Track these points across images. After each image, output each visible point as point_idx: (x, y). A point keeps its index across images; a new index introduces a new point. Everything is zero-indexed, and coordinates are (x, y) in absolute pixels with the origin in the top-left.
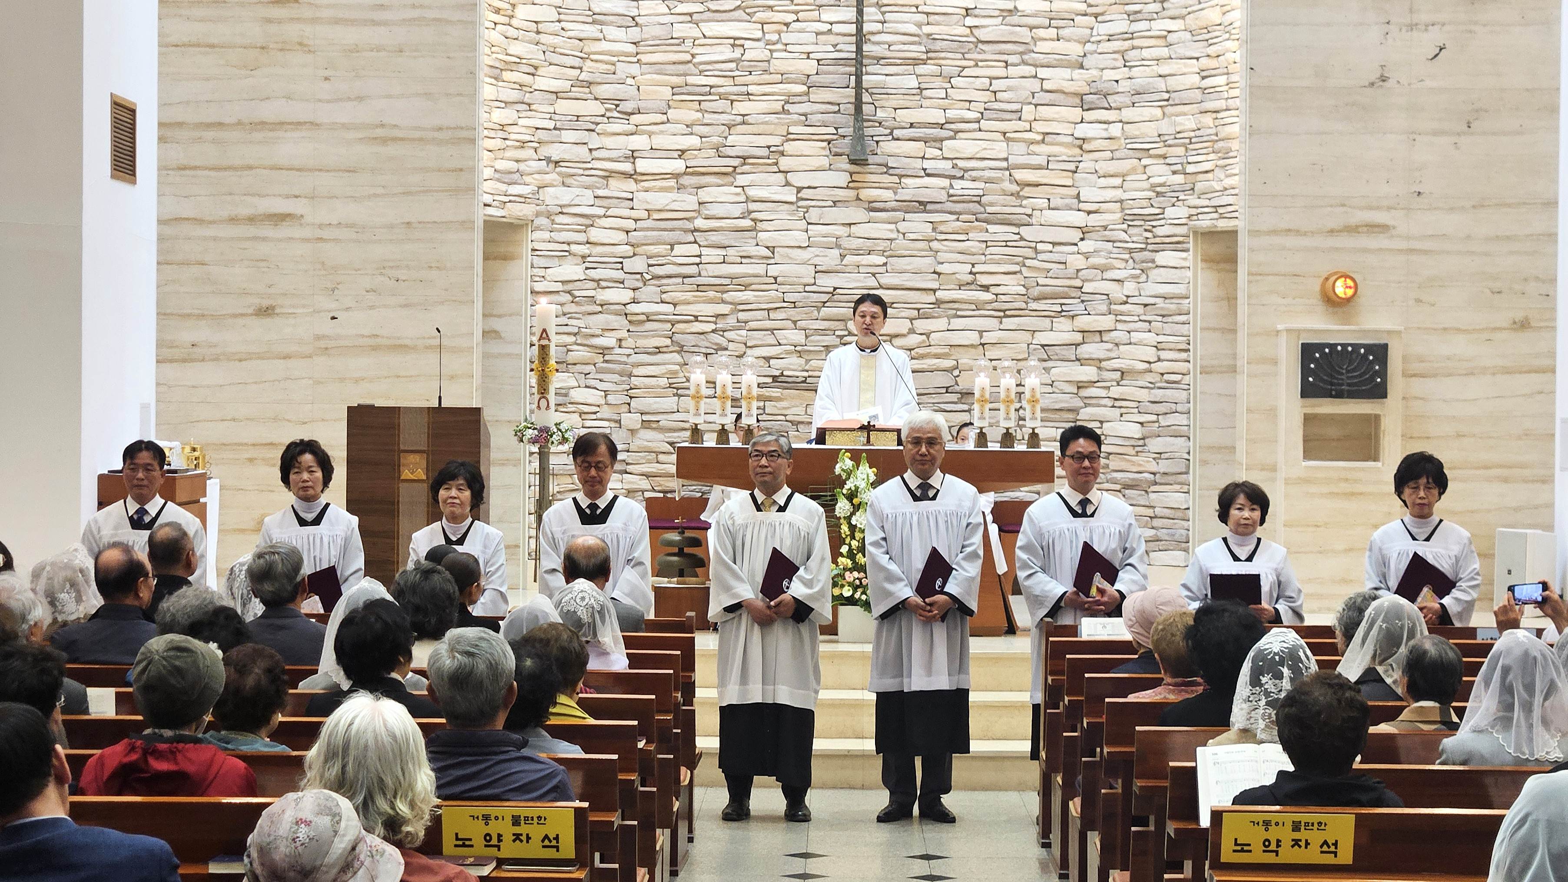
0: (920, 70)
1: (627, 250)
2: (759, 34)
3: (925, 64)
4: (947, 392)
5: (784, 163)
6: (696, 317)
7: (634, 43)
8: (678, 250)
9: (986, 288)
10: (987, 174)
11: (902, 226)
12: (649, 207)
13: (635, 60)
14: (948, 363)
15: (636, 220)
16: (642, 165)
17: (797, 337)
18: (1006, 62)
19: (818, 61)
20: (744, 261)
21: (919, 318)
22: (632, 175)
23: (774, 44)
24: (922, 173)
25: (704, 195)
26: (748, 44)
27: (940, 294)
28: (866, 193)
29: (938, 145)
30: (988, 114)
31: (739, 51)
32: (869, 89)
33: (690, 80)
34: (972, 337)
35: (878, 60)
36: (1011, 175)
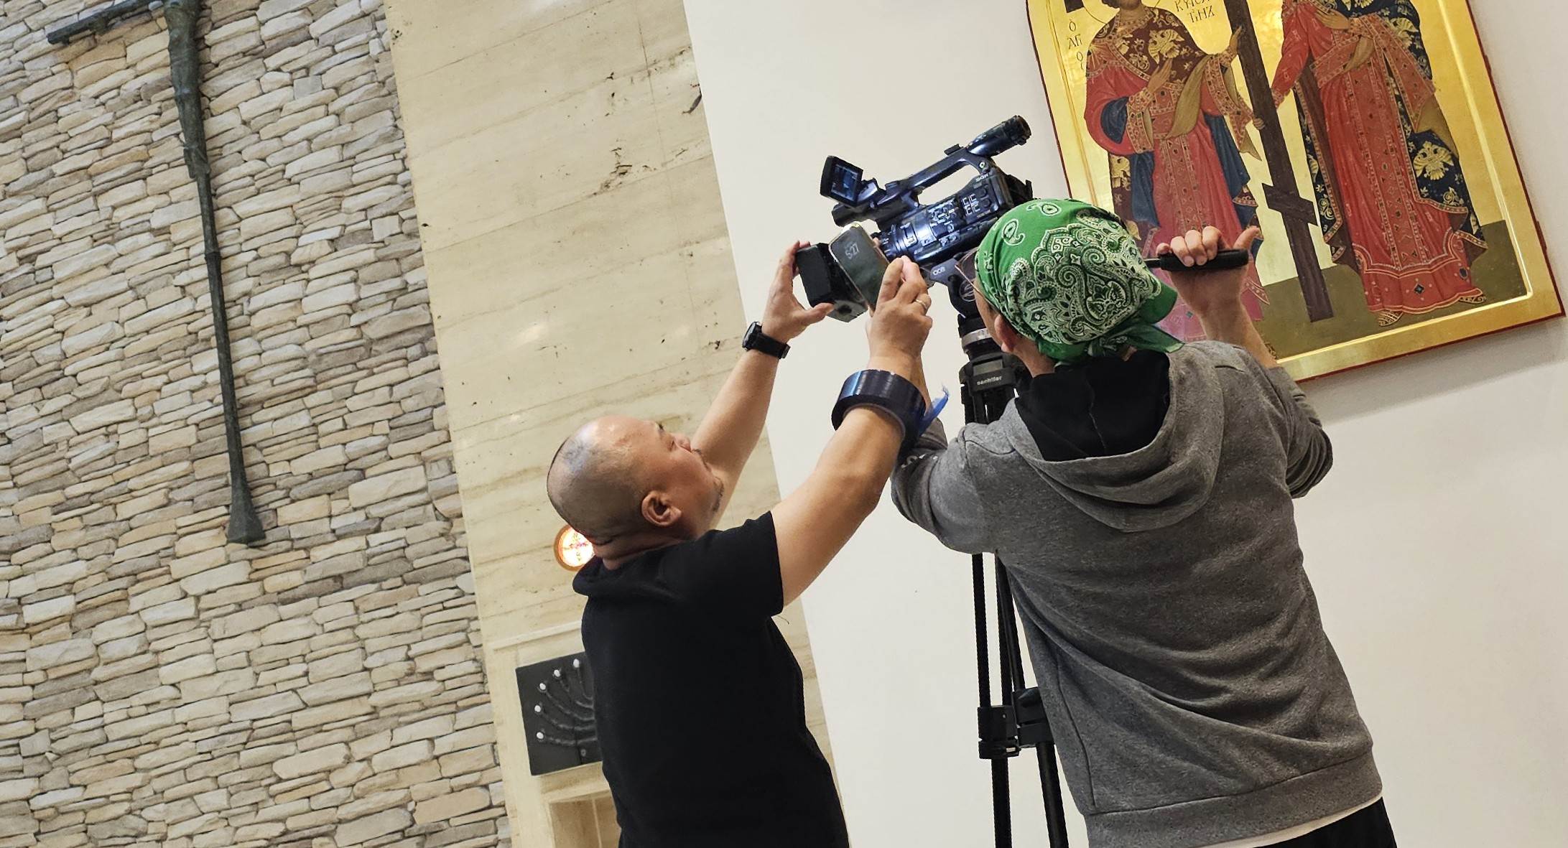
0: (311, 400)
1: (27, 727)
2: (129, 413)
3: (316, 391)
4: (404, 837)
5: (177, 567)
6: (107, 797)
7: (8, 464)
8: (81, 712)
9: (428, 676)
10: (406, 516)
11: (319, 615)
12: (44, 665)
13: (10, 484)
14: (398, 796)
15: (33, 686)
16: (32, 613)
17: (217, 799)
18: (406, 359)
19: (197, 425)
20: (151, 710)
21: (357, 739)
22: (23, 629)
23: (150, 419)
24: (330, 537)
25: (100, 634)
26: (122, 428)
27: (375, 699)
28: (273, 583)
29: (342, 494)
30: (396, 434)
31: (114, 438)
32: (254, 445)
33: (71, 491)
34: (421, 751)
35: (261, 404)
36: (436, 509)
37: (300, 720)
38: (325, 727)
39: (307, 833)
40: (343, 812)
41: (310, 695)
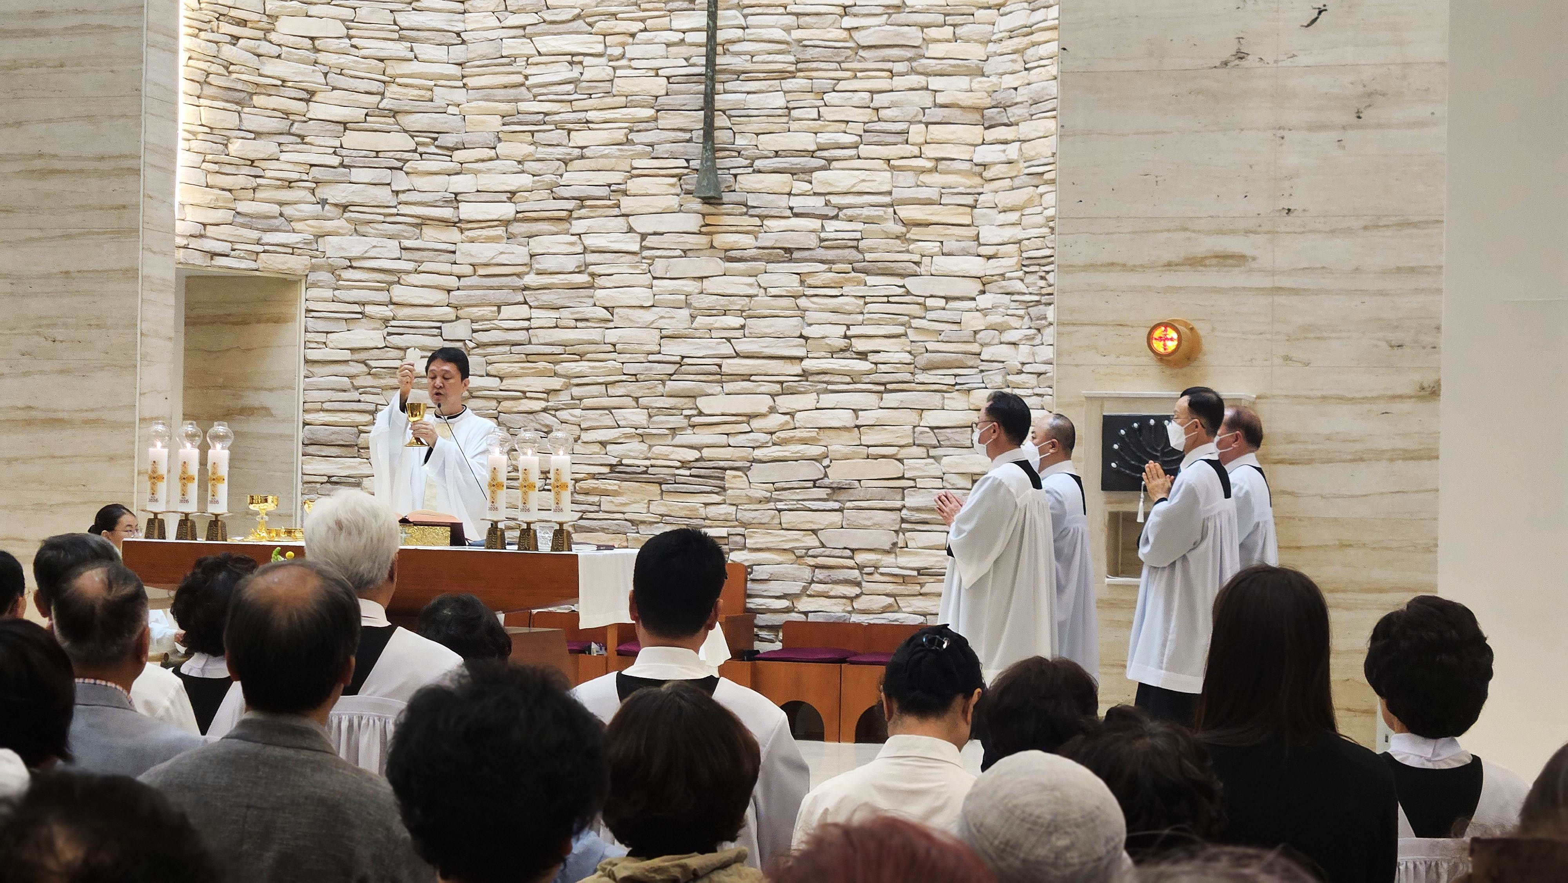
0: (788, 84)
1: (449, 312)
2: (600, 48)
3: (794, 77)
4: (815, 486)
5: (627, 204)
6: (524, 392)
7: (460, 64)
8: (506, 312)
9: (863, 355)
10: (866, 212)
11: (763, 279)
12: (473, 261)
13: (460, 84)
14: (815, 450)
15: (459, 277)
16: (467, 211)
17: (638, 417)
18: (891, 72)
19: (668, 78)
20: (579, 324)
21: (783, 394)
22: (456, 223)
23: (618, 60)
24: (788, 213)
25: (536, 245)
26: (587, 61)
27: (807, 364)
28: (721, 240)
29: (807, 177)
30: (867, 137)
31: (577, 69)
32: (724, 112)
33: (523, 106)
34: (845, 418)
35: (738, 74)
36: (895, 213)
37: (730, 366)
38: (753, 378)
39: (722, 464)
40: (759, 453)
41: (744, 346)
